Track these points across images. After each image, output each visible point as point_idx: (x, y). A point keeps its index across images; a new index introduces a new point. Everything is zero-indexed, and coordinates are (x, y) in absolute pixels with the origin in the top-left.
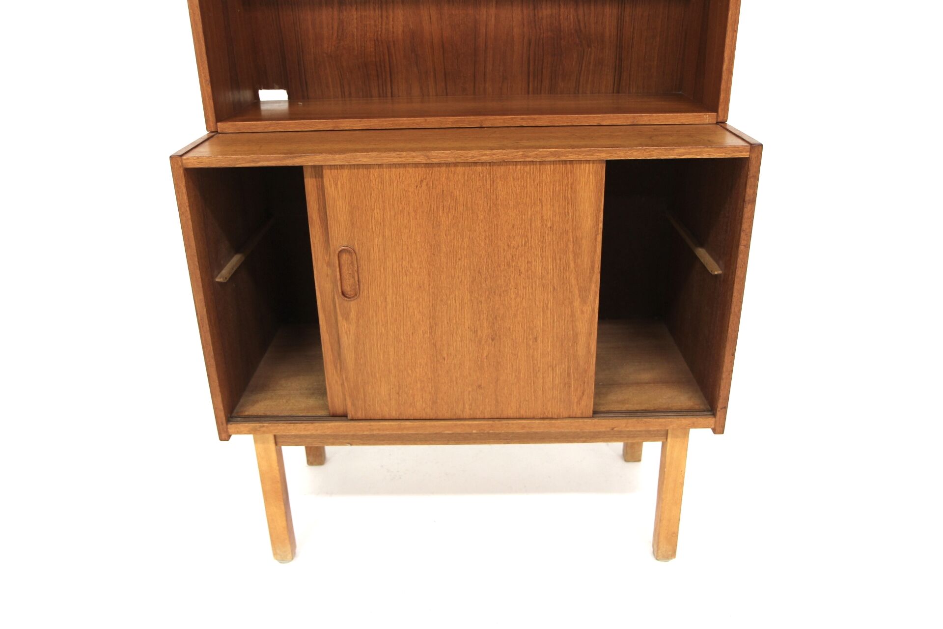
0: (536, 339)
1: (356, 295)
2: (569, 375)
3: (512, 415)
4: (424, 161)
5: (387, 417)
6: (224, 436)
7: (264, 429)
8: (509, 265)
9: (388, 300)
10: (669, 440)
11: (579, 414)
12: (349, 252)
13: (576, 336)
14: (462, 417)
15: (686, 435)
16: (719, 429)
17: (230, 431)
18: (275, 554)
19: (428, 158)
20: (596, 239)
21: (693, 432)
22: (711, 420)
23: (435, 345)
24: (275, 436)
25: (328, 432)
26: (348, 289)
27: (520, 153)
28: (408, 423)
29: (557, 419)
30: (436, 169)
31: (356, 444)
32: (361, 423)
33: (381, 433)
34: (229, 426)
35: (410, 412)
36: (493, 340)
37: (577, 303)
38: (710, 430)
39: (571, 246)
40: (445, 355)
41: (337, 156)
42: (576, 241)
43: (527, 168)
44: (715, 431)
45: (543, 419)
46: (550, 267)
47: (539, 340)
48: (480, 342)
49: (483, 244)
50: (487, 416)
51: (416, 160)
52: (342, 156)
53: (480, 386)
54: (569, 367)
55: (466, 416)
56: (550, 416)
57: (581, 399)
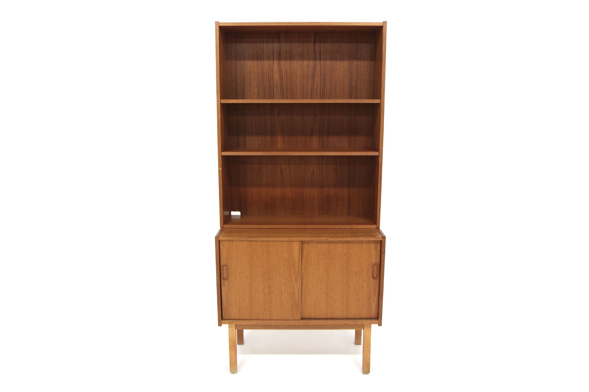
0: (282, 294)
1: (227, 279)
2: (293, 306)
3: (275, 319)
4: (289, 240)
5: (235, 319)
6: (220, 324)
7: (233, 322)
8: (274, 271)
9: (237, 281)
10: (365, 329)
11: (297, 319)
12: (226, 266)
13: (294, 293)
14: (259, 319)
15: (370, 327)
16: (380, 324)
17: (222, 323)
18: (231, 370)
19: (290, 239)
20: (299, 263)
21: (373, 326)
22: (377, 321)
23: (251, 295)
24: (236, 325)
25: (254, 324)
26: (225, 277)
27: (316, 239)
28: (280, 321)
29: (290, 320)
30: (253, 242)
31: (262, 329)
32: (265, 321)
33: (271, 324)
34: (222, 321)
35: (243, 317)
36: (269, 294)
37: (294, 283)
38: (377, 325)
39: (292, 265)
40: (254, 298)
41: (264, 238)
42: (294, 264)
43: (279, 243)
44: (379, 325)
45: (285, 320)
46: (286, 271)
47: (283, 294)
48: (265, 294)
49: (266, 264)
50: (267, 319)
51: (286, 240)
52: (265, 238)
53: (265, 309)
54: (293, 303)
55: (261, 319)
56: (287, 319)
57: (297, 313)
